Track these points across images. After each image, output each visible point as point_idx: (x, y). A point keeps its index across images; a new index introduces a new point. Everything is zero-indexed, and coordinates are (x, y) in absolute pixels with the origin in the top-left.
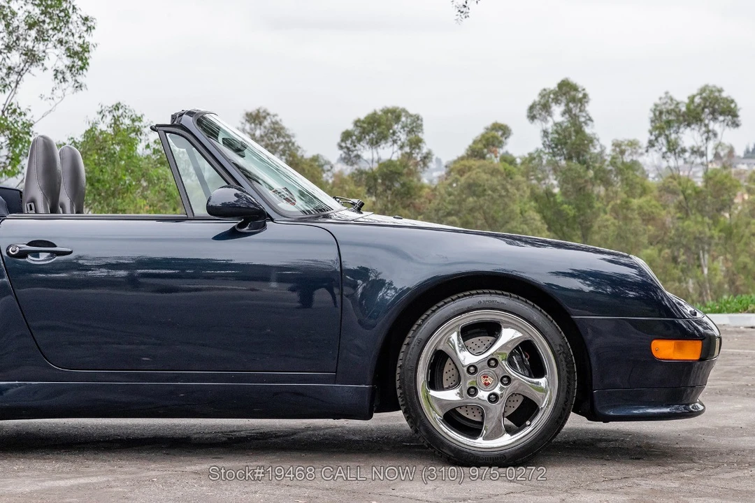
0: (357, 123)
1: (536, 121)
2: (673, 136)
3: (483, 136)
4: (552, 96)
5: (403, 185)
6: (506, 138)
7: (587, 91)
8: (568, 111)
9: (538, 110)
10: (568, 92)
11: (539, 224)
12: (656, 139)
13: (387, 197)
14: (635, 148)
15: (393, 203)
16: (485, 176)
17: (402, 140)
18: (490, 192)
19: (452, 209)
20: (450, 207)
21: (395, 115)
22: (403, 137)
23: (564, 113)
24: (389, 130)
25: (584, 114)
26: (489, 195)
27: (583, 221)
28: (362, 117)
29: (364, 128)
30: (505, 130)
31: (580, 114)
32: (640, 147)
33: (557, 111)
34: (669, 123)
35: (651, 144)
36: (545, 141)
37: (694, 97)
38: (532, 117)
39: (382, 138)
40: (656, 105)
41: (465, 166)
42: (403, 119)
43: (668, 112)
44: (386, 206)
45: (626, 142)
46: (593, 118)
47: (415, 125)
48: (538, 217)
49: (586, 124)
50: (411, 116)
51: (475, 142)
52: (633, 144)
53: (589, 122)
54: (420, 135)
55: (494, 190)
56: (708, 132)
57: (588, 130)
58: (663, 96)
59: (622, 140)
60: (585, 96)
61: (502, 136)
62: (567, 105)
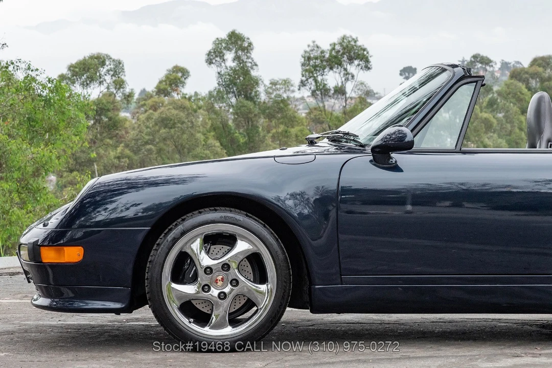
0: (71, 68)
1: (212, 65)
2: (319, 78)
3: (167, 77)
4: (224, 45)
5: (110, 119)
6: (185, 79)
7: (252, 40)
8: (237, 58)
9: (214, 56)
10: (236, 41)
11: (219, 150)
12: (307, 80)
13: (97, 129)
14: (288, 87)
15: (101, 134)
16: (174, 112)
17: (108, 81)
18: (179, 125)
19: (149, 140)
20: (147, 137)
21: (100, 60)
22: (108, 79)
23: (234, 60)
24: (96, 73)
25: (250, 60)
26: (178, 127)
27: (252, 147)
28: (74, 62)
29: (77, 73)
30: (185, 72)
31: (247, 60)
32: (292, 86)
33: (229, 56)
34: (315, 67)
35: (303, 84)
36: (219, 82)
37: (335, 44)
38: (210, 62)
39: (92, 79)
40: (306, 52)
41: (156, 102)
42: (107, 63)
43: (316, 58)
44: (96, 136)
45: (280, 82)
46: (258, 63)
47: (118, 68)
48: (218, 144)
49: (252, 68)
50: (114, 60)
51: (160, 82)
52: (286, 83)
53: (254, 67)
54: (123, 77)
55: (183, 123)
56: (348, 74)
57: (254, 73)
58: (312, 44)
59: (278, 79)
60: (250, 44)
61: (181, 77)
62: (236, 52)
